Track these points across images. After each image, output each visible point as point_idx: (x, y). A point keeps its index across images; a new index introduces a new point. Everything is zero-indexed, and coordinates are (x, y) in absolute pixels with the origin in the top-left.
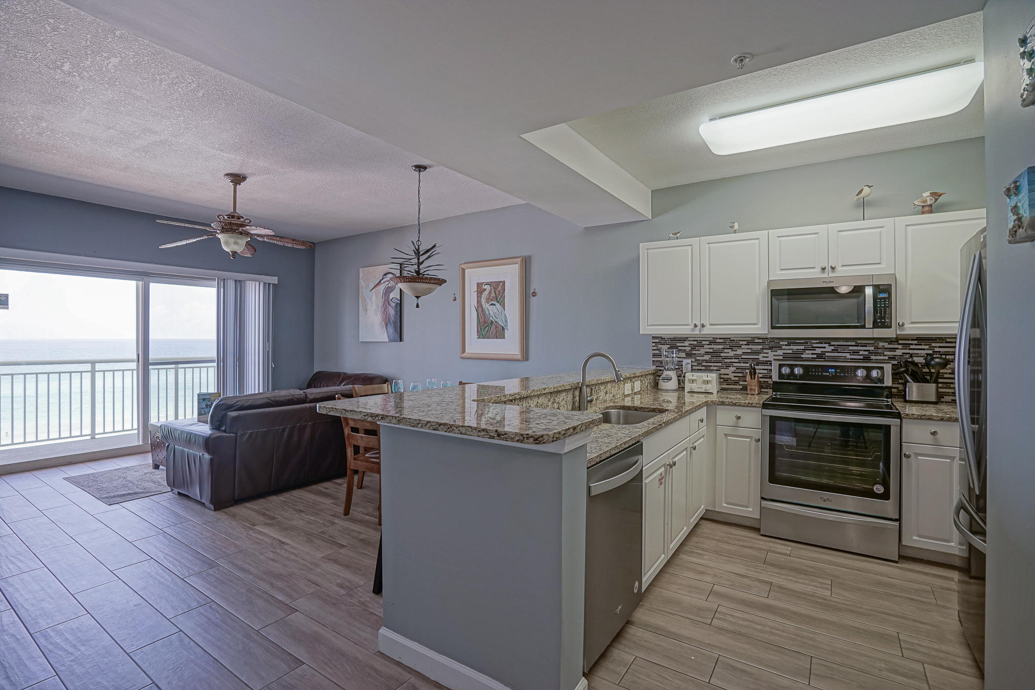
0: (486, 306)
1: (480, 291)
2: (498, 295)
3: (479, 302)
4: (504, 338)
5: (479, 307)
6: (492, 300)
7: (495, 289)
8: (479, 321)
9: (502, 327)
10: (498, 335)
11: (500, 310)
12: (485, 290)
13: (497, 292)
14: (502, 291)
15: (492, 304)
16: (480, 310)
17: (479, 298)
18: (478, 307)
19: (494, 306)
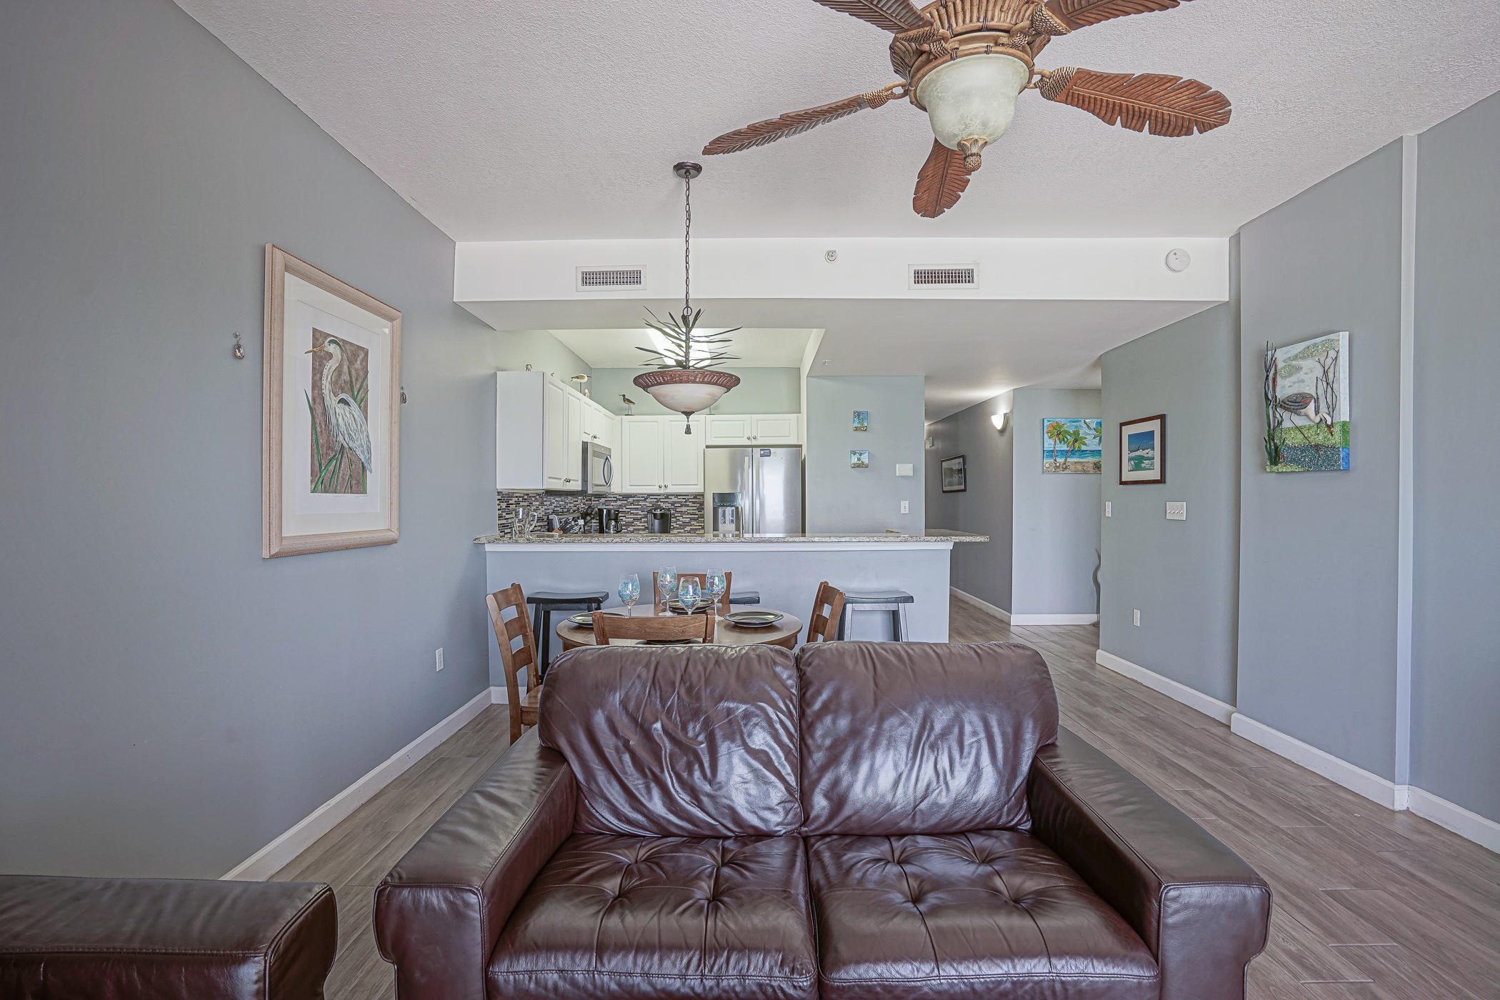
0: (331, 401)
1: (320, 358)
2: (354, 380)
3: (316, 385)
4: (364, 492)
5: (318, 401)
6: (343, 390)
7: (351, 363)
8: (317, 440)
9: (362, 463)
10: (354, 482)
11: (358, 420)
12: (330, 356)
13: (353, 373)
14: (361, 373)
15: (342, 401)
16: (319, 410)
17: (318, 376)
18: (314, 400)
19: (347, 407)
